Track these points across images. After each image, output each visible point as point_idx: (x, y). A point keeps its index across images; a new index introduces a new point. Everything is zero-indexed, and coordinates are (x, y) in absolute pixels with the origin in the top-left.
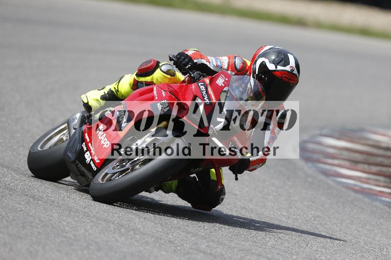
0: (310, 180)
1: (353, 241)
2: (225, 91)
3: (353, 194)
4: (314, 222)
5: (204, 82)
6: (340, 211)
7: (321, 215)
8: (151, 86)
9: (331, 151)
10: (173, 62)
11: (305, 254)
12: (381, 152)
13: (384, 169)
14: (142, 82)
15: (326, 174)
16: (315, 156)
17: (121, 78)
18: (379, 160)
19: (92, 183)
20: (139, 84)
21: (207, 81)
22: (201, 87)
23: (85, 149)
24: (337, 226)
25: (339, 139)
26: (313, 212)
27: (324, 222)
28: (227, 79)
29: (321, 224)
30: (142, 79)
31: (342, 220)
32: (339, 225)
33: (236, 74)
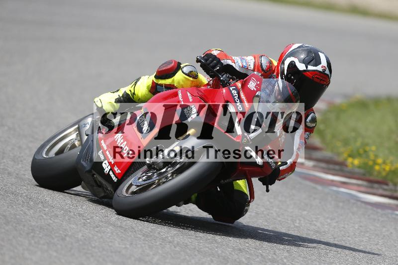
2: (258, 96)
5: (236, 86)
8: (174, 90)
10: (199, 64)
14: (161, 85)
17: (138, 80)
19: (115, 196)
20: (158, 87)
21: (239, 85)
22: (233, 92)
28: (259, 83)
30: (162, 82)
33: (262, 75)
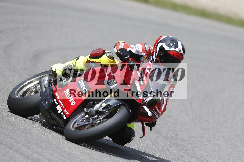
30: (93, 60)
33: (146, 55)
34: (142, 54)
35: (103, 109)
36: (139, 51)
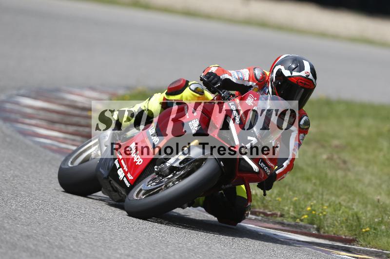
0: (8, 139)
1: (52, 200)
3: (51, 154)
4: (13, 182)
6: (39, 171)
7: (20, 175)
9: (29, 111)
11: (5, 214)
12: (77, 112)
13: (81, 129)
15: (24, 133)
16: (13, 116)
18: (76, 120)
19: (127, 200)
21: (237, 100)
23: (118, 166)
24: (35, 185)
25: (35, 98)
26: (12, 171)
27: (23, 181)
29: (20, 183)
30: (172, 98)
31: (40, 180)
32: (37, 184)
33: (257, 84)
34: (251, 83)
35: (180, 163)
36: (244, 80)
